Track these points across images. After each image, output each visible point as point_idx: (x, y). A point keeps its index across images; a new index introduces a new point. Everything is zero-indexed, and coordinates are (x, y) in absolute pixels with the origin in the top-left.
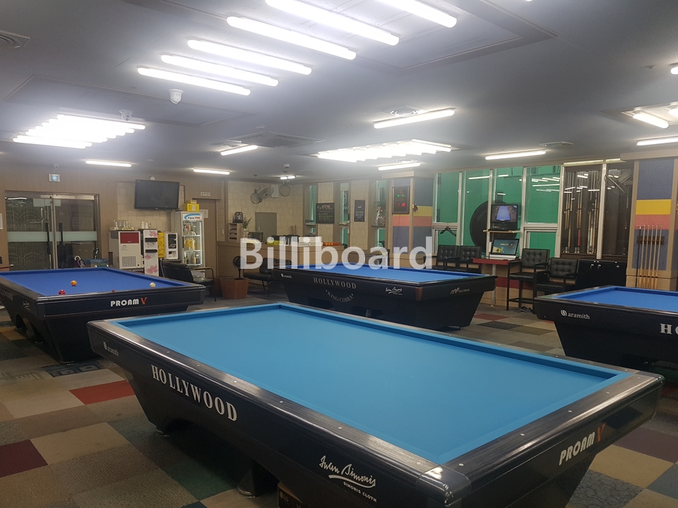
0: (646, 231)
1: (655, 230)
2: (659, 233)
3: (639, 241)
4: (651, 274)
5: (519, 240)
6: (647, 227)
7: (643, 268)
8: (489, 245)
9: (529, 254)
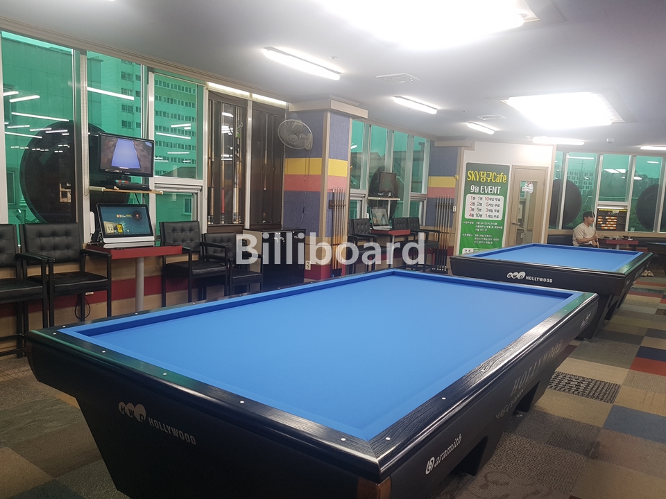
0: (337, 195)
1: (342, 194)
2: (344, 197)
3: (332, 205)
6: (337, 190)
7: (335, 236)
8: (89, 218)
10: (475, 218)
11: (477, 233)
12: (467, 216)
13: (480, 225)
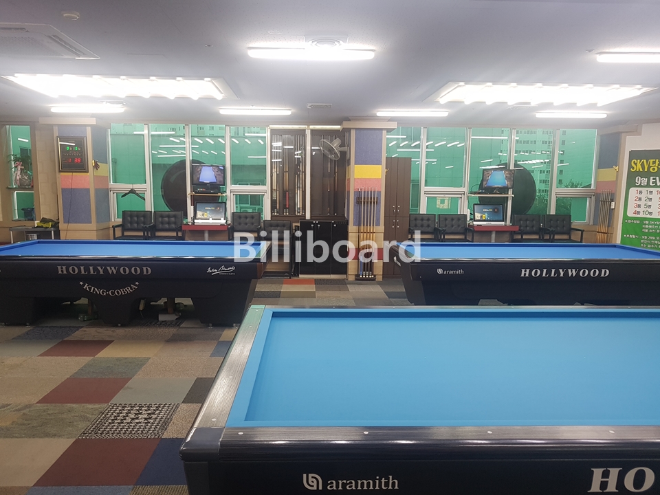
0: (365, 192)
1: (371, 192)
2: (374, 195)
3: (358, 202)
4: (370, 230)
5: (225, 203)
6: (365, 189)
7: (364, 225)
8: (190, 209)
9: (240, 217)
10: (641, 215)
11: (645, 234)
12: (630, 214)
13: (649, 224)
